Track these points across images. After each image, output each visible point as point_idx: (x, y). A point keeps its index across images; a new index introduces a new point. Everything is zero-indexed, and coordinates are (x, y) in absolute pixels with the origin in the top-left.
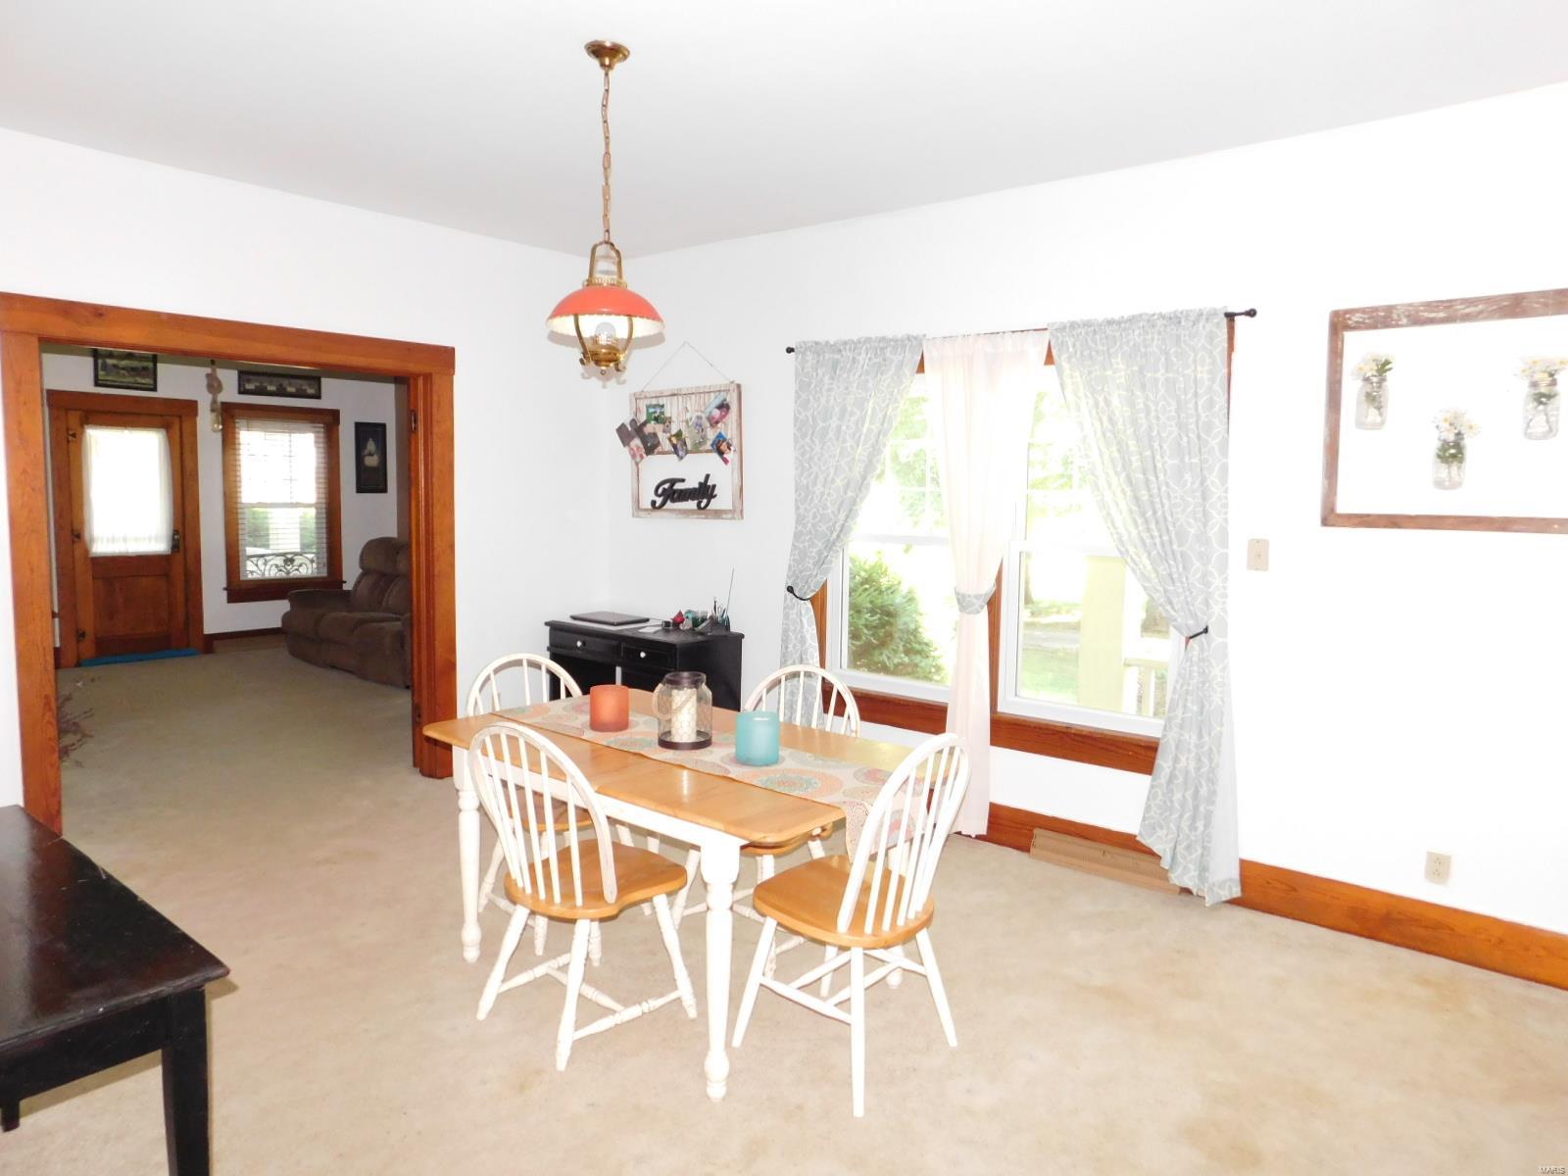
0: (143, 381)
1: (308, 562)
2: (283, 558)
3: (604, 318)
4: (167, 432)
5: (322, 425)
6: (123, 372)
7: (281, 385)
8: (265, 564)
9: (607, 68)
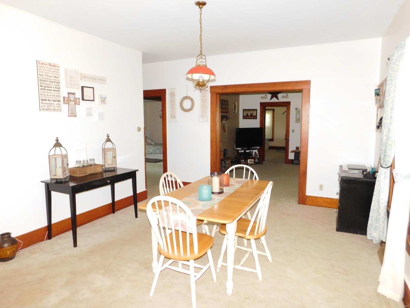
3: (200, 75)
9: (201, 8)
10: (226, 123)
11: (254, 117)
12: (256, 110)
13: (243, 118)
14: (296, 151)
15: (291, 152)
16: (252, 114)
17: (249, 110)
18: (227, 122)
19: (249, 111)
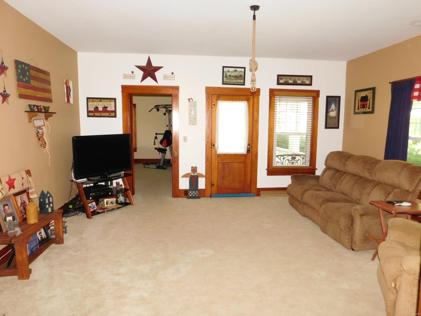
0: (240, 81)
1: (301, 159)
2: (291, 157)
4: (248, 102)
5: (312, 98)
6: (232, 78)
7: (295, 80)
8: (284, 159)
10: (44, 125)
11: (110, 114)
12: (115, 99)
13: (88, 116)
14: (193, 174)
15: (183, 177)
16: (107, 107)
17: (101, 99)
18: (47, 123)
19: (101, 101)
